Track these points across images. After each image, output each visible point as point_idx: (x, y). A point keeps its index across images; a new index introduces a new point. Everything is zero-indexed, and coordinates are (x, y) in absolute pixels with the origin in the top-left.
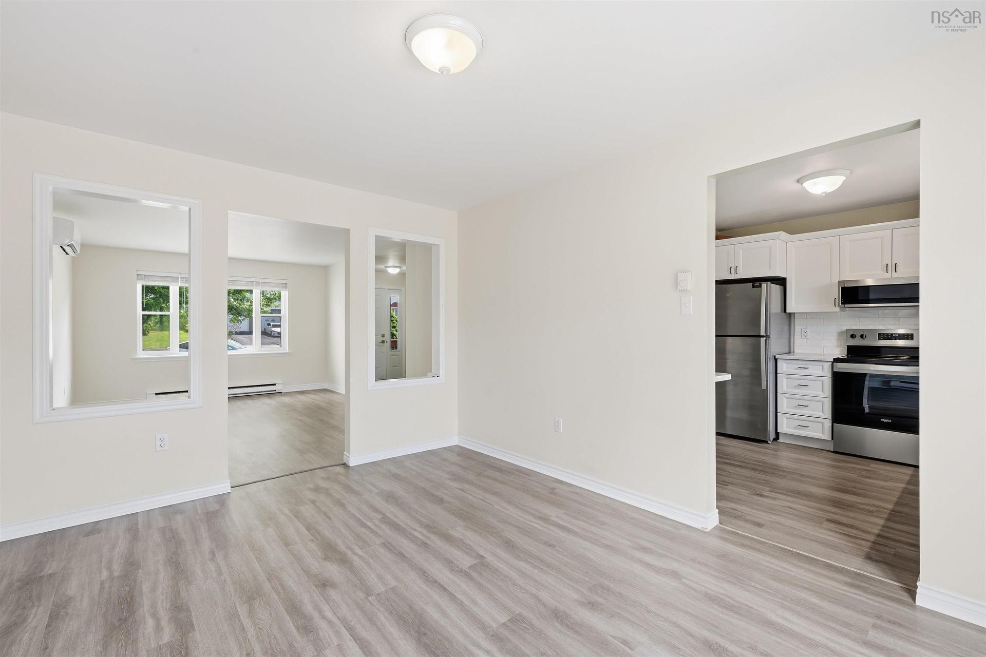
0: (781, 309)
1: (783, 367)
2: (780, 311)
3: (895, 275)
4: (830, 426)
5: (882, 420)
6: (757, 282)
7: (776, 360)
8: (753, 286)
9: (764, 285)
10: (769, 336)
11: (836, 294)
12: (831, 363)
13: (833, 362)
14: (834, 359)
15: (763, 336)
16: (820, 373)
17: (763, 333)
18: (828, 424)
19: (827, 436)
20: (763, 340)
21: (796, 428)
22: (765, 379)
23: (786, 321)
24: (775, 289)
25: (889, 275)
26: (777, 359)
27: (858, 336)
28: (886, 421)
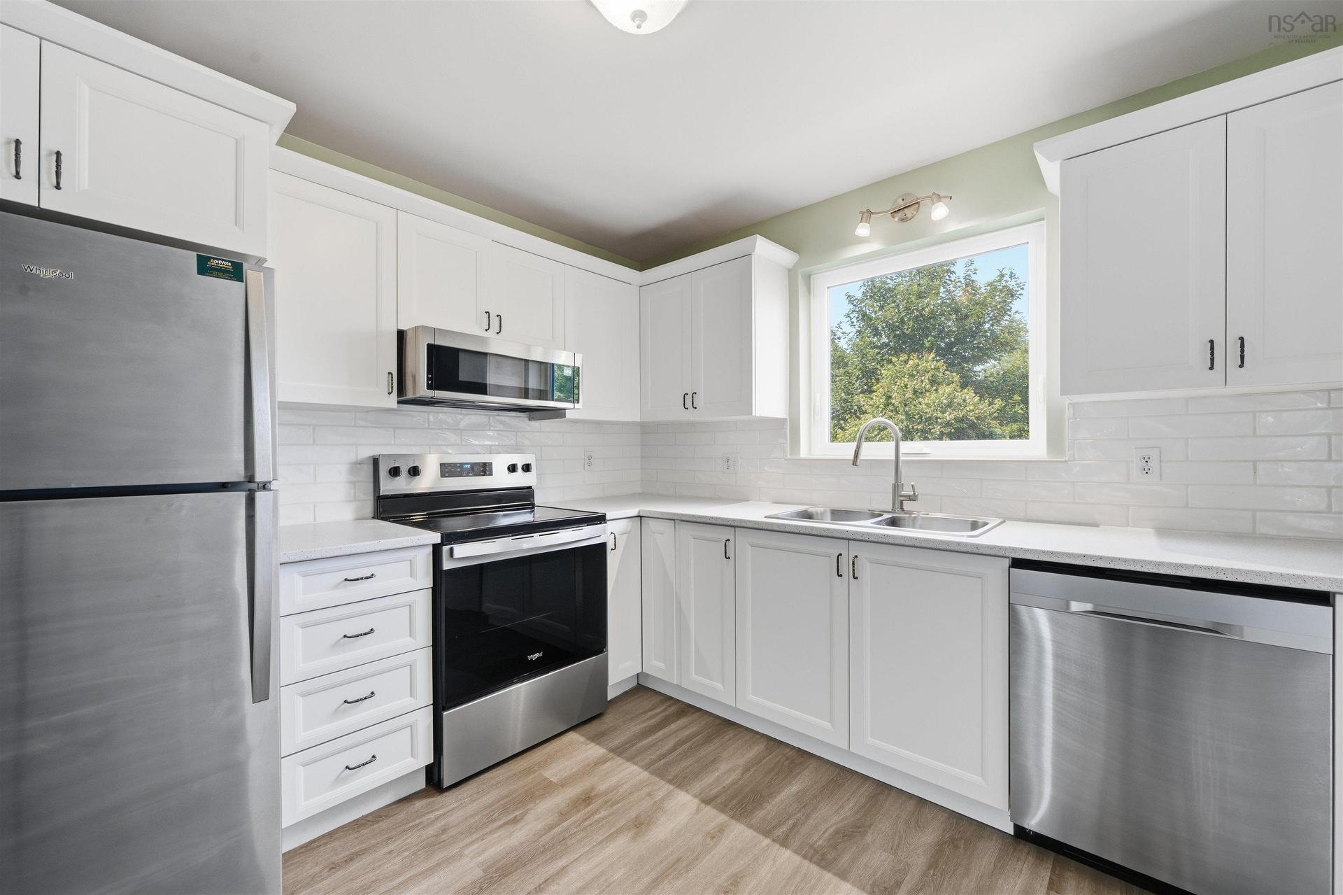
4: (427, 726)
5: (530, 658)
12: (430, 549)
13: (437, 546)
16: (406, 582)
18: (425, 718)
21: (335, 783)
27: (404, 470)
28: (537, 655)
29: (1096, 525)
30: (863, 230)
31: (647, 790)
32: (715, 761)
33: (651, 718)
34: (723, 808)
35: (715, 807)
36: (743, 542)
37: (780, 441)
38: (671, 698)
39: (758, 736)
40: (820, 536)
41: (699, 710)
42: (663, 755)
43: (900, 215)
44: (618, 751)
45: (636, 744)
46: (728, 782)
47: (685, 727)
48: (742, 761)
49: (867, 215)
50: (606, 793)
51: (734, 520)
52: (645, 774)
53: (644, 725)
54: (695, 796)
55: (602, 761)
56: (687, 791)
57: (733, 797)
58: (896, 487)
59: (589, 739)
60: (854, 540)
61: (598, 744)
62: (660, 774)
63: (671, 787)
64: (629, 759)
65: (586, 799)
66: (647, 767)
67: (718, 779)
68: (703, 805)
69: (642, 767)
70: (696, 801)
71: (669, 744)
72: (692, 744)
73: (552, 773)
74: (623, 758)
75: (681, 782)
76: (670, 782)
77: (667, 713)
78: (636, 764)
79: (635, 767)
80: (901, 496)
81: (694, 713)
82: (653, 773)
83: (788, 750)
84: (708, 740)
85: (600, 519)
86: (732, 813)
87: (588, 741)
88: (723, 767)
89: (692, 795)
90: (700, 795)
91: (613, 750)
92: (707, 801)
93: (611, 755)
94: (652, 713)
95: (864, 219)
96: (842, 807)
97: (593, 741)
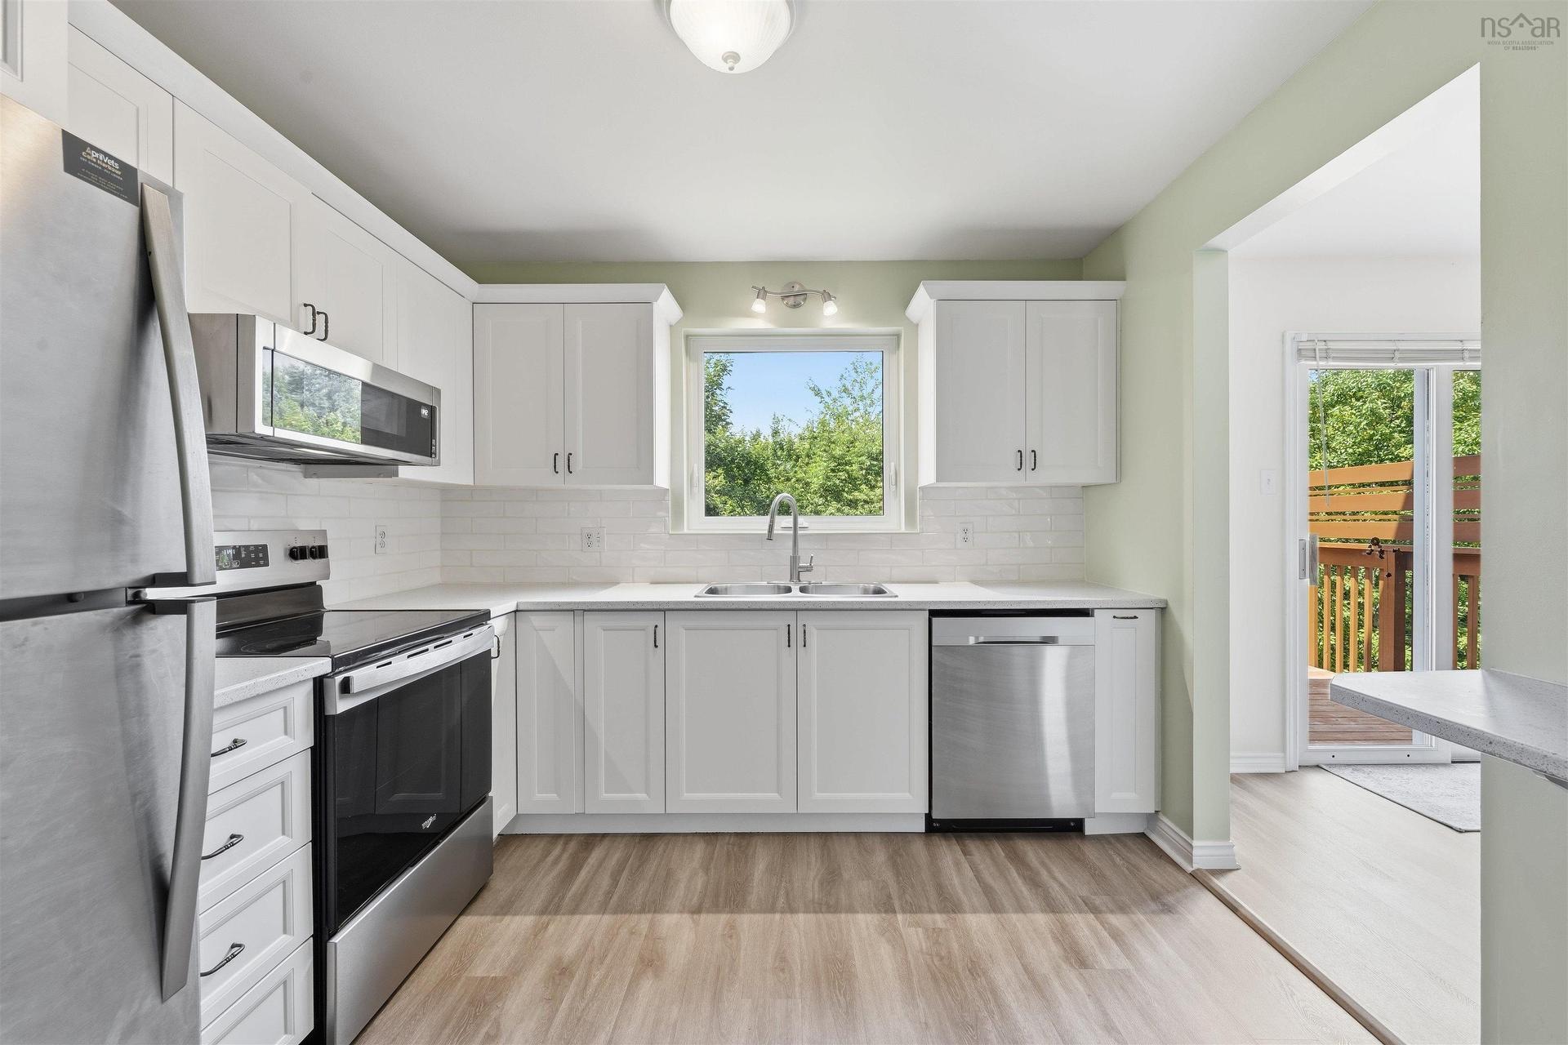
4: (307, 973)
12: (311, 685)
16: (279, 744)
28: (431, 819)
29: (937, 583)
30: (759, 306)
31: (626, 930)
32: (669, 874)
34: (716, 908)
35: (709, 911)
36: (675, 625)
37: (661, 514)
38: (559, 836)
40: (772, 610)
41: (604, 836)
42: (609, 893)
43: (791, 301)
44: (551, 908)
45: (563, 898)
46: (699, 887)
47: (606, 857)
48: (696, 864)
49: (762, 293)
50: (580, 955)
51: (668, 602)
52: (607, 919)
53: (554, 873)
54: (681, 912)
55: (539, 931)
56: (668, 912)
57: (717, 896)
58: (794, 559)
59: (496, 914)
60: (802, 610)
61: (516, 914)
62: (623, 908)
63: (649, 916)
64: (574, 911)
65: (562, 972)
66: (603, 909)
68: (695, 916)
69: (597, 913)
70: (686, 917)
71: (605, 881)
72: (631, 870)
73: (485, 970)
74: (564, 914)
75: (655, 905)
76: (642, 911)
77: (570, 851)
78: (586, 913)
79: (588, 918)
80: (800, 567)
81: (601, 840)
82: (615, 912)
83: (727, 838)
84: (643, 861)
85: (481, 618)
86: (727, 909)
87: (498, 918)
88: (683, 876)
89: (678, 913)
90: (684, 908)
91: (543, 911)
92: (698, 910)
93: (545, 918)
94: (552, 858)
95: (761, 295)
96: (809, 864)
97: (505, 914)
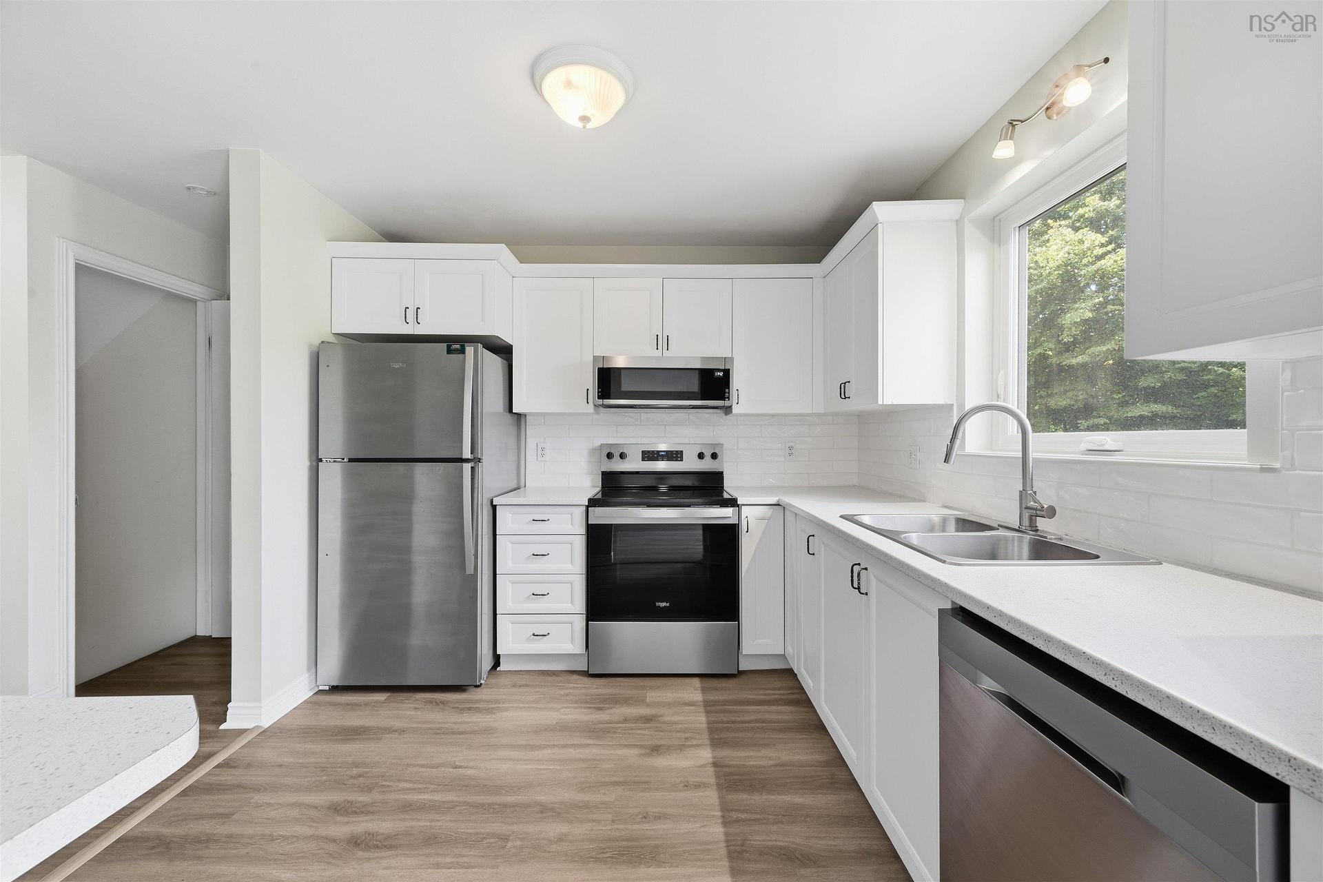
0: (504, 405)
1: (506, 520)
2: (501, 410)
3: (666, 353)
4: (582, 628)
5: (657, 604)
6: (456, 344)
7: (494, 508)
8: (449, 351)
9: (470, 350)
10: (479, 460)
11: (590, 381)
12: (584, 508)
13: (588, 507)
14: (590, 500)
15: (467, 461)
16: (568, 528)
17: (467, 454)
18: (580, 622)
19: (578, 647)
20: (467, 467)
21: (528, 640)
22: (473, 552)
23: (513, 430)
24: (493, 362)
25: (658, 353)
26: (496, 505)
27: (617, 455)
28: (663, 604)
30: (1003, 151)
31: (691, 736)
33: (766, 695)
34: (720, 776)
35: (716, 772)
39: (834, 750)
41: (812, 707)
42: (735, 722)
44: (708, 704)
45: (728, 705)
46: (753, 764)
47: (781, 713)
48: (786, 758)
50: (664, 723)
52: (703, 727)
53: (753, 697)
54: (714, 758)
55: (691, 704)
56: (713, 751)
57: (739, 775)
58: (1024, 496)
62: (714, 731)
63: (707, 743)
64: (707, 712)
65: (648, 719)
66: (711, 723)
67: (746, 757)
68: (710, 766)
69: (708, 721)
70: (709, 761)
72: (765, 726)
73: (651, 696)
74: (705, 710)
75: (719, 744)
76: (712, 740)
77: (782, 697)
78: (708, 717)
79: (704, 719)
82: (709, 728)
86: (722, 782)
89: (713, 756)
90: (718, 759)
91: (706, 702)
93: (702, 704)
94: (772, 692)
97: (702, 690)
